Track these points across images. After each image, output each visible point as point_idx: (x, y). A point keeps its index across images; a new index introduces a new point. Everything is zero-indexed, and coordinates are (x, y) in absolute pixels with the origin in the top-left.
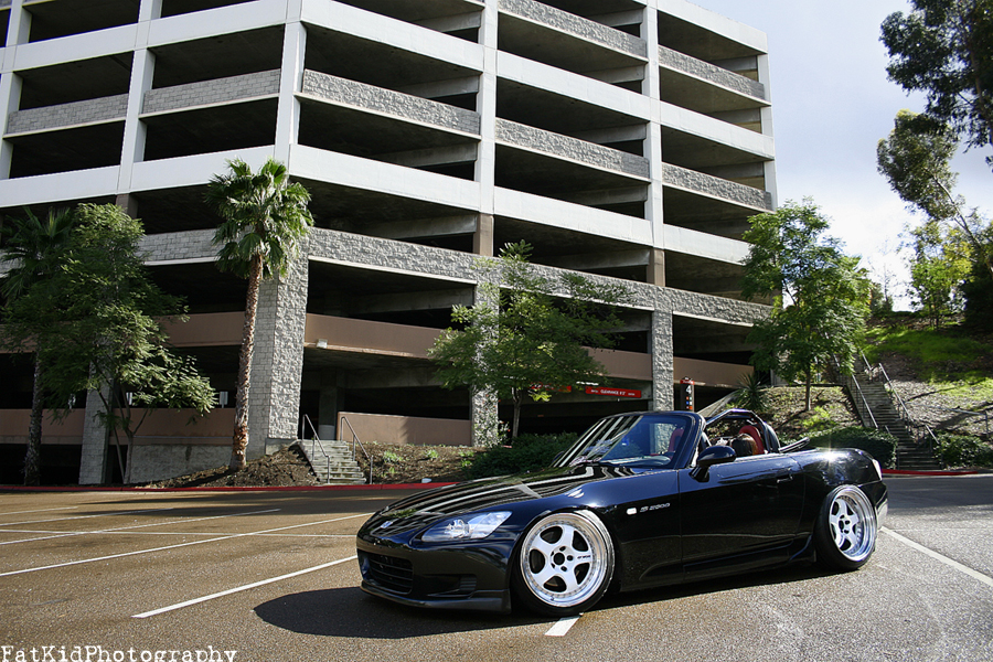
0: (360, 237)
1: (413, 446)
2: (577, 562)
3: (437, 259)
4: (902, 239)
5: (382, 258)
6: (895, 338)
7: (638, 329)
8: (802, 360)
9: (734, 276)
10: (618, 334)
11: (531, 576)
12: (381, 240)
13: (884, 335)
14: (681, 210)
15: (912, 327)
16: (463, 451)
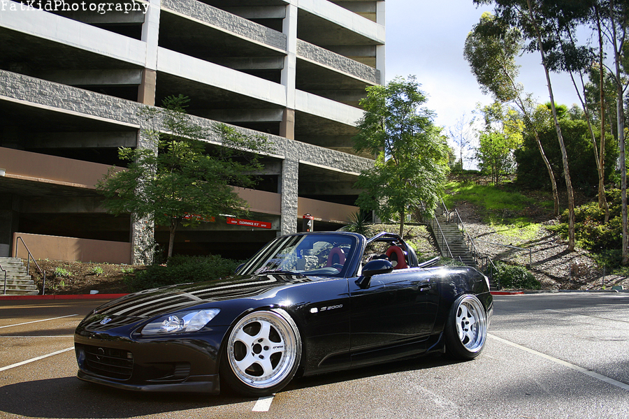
0: (38, 80)
1: (80, 263)
2: (272, 351)
3: (107, 104)
4: (475, 115)
5: (58, 101)
6: (466, 190)
7: (271, 173)
8: (399, 203)
9: (348, 136)
10: (258, 176)
11: (235, 363)
12: (58, 85)
13: (458, 187)
14: (310, 79)
15: (479, 183)
16: (124, 269)
